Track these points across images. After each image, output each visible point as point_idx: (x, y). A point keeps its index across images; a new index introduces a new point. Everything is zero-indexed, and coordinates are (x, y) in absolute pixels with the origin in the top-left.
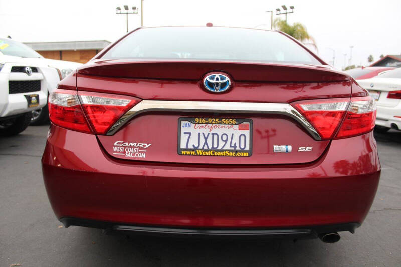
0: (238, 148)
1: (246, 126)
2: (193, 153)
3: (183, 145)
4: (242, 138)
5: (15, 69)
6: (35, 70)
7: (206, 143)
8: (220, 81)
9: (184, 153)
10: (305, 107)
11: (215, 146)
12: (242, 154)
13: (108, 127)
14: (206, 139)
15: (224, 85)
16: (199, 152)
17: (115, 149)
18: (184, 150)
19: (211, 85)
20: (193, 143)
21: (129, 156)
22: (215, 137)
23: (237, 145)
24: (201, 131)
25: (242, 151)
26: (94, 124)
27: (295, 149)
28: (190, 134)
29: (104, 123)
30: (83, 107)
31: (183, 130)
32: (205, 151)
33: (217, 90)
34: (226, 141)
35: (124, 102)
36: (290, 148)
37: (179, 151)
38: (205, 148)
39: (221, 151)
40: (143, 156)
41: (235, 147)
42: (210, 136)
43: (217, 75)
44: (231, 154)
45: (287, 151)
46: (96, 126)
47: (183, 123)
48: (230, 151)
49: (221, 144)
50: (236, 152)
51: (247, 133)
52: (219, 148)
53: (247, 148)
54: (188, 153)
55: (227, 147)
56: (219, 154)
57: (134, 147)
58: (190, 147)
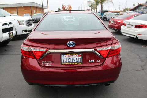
0: (78, 62)
1: (81, 55)
2: (65, 64)
3: (62, 62)
4: (80, 59)
5: (4, 24)
6: (10, 23)
7: (69, 61)
9: (62, 64)
10: (98, 49)
11: (72, 62)
12: (79, 64)
13: (39, 57)
14: (69, 60)
15: (73, 45)
16: (67, 64)
17: (42, 63)
18: (63, 63)
19: (69, 45)
20: (65, 61)
21: (47, 65)
22: (72, 59)
23: (78, 61)
24: (67, 57)
25: (79, 63)
26: (36, 56)
28: (64, 58)
29: (39, 56)
30: (32, 51)
31: (62, 57)
32: (69, 63)
33: (71, 46)
34: (75, 60)
35: (44, 50)
36: (94, 61)
37: (61, 63)
38: (69, 62)
39: (73, 63)
40: (51, 65)
42: (70, 59)
43: (71, 42)
44: (76, 64)
46: (36, 57)
47: (62, 55)
49: (73, 61)
50: (78, 63)
51: (81, 57)
52: (73, 62)
53: (81, 62)
54: (64, 64)
55: (75, 62)
56: (73, 64)
57: (48, 63)
58: (64, 62)
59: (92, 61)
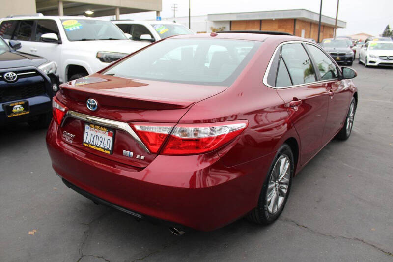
0: (106, 148)
1: (111, 133)
2: (88, 145)
3: (85, 140)
4: (109, 141)
7: (93, 140)
8: (93, 104)
10: (138, 128)
11: (97, 143)
12: (107, 152)
14: (94, 138)
15: (94, 106)
16: (90, 146)
17: (63, 135)
18: (85, 143)
19: (89, 105)
20: (89, 139)
21: (67, 140)
22: (97, 137)
23: (106, 146)
24: (93, 132)
25: (107, 150)
27: (134, 156)
28: (88, 133)
31: (86, 130)
32: (92, 145)
33: (92, 109)
34: (101, 141)
36: (132, 154)
37: (83, 142)
38: (93, 143)
39: (99, 147)
40: (71, 142)
41: (105, 146)
43: (92, 100)
44: (102, 151)
45: (130, 156)
47: (86, 126)
48: (102, 148)
49: (99, 143)
51: (111, 138)
52: (98, 145)
53: (110, 149)
54: (86, 145)
55: (101, 146)
56: (98, 149)
57: (69, 136)
58: (87, 142)
59: (128, 152)
